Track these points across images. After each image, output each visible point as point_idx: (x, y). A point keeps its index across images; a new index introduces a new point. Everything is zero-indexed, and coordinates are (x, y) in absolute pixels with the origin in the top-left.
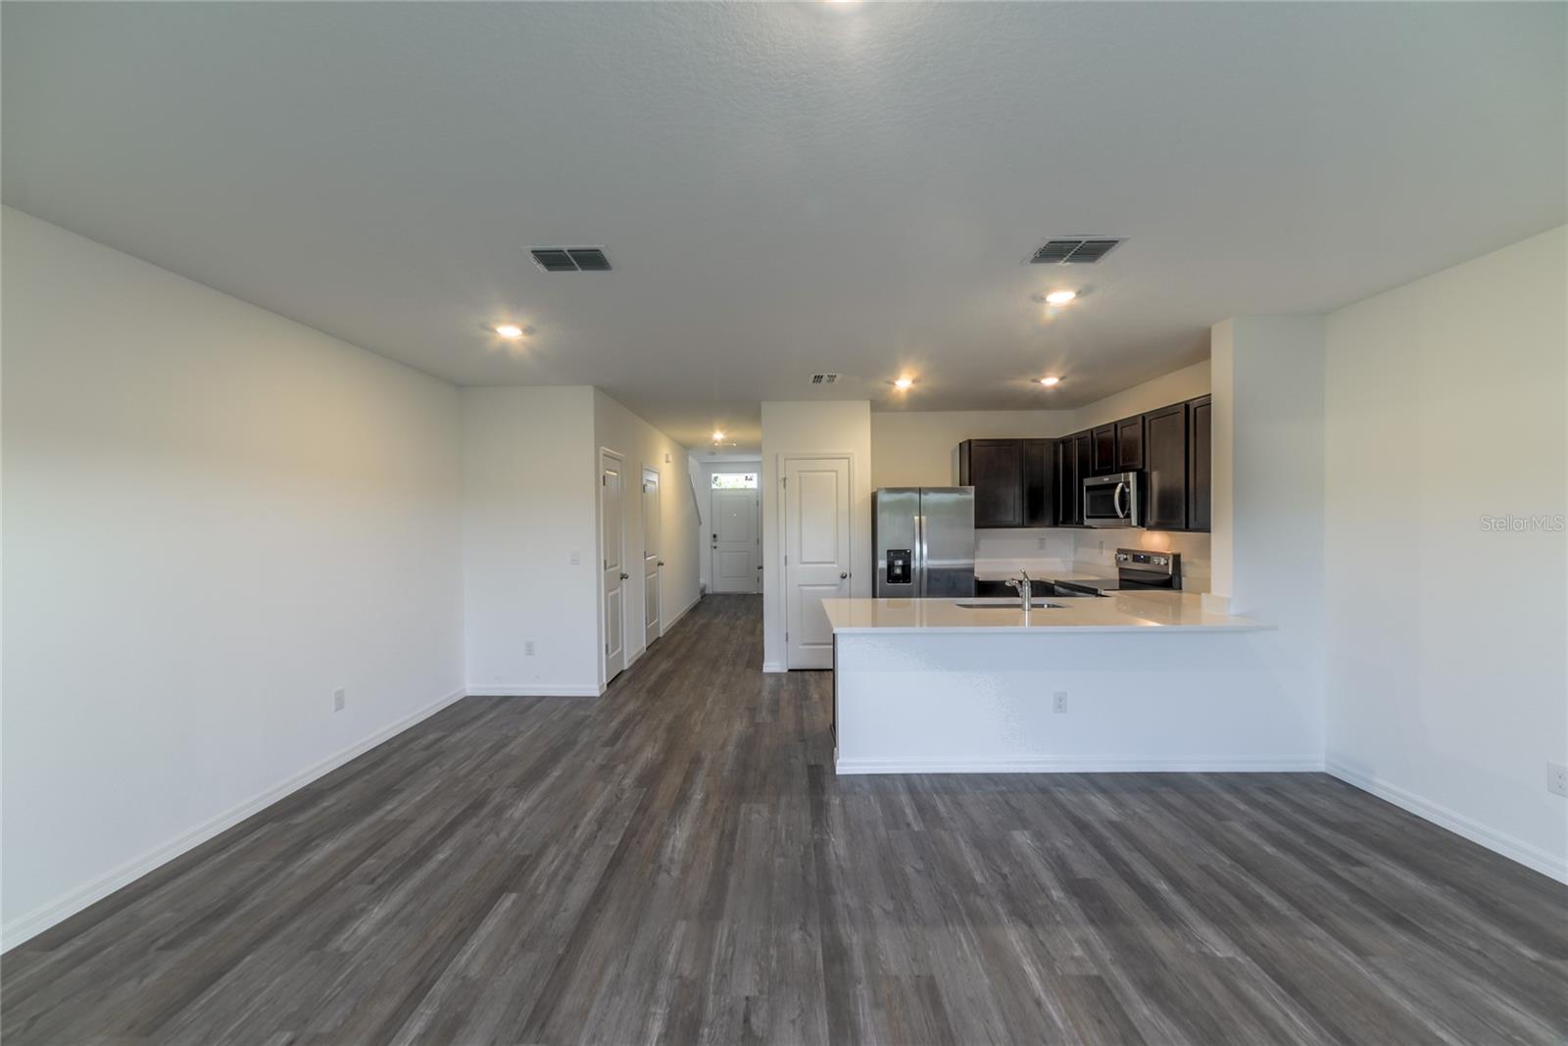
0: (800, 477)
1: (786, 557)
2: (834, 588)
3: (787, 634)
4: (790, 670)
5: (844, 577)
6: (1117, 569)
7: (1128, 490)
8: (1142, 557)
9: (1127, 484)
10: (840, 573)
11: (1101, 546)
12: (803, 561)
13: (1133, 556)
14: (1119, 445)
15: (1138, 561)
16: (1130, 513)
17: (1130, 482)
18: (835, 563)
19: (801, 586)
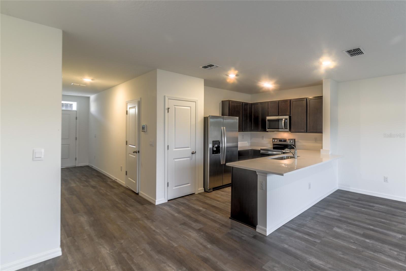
0: (175, 108)
1: (168, 146)
2: (189, 158)
3: (168, 183)
4: (168, 200)
5: (192, 153)
6: (272, 144)
7: (287, 121)
8: (283, 140)
9: (286, 119)
10: (191, 152)
11: (263, 137)
12: (176, 147)
13: (279, 140)
14: (280, 108)
15: (281, 141)
16: (287, 128)
17: (287, 119)
18: (190, 147)
19: (174, 159)
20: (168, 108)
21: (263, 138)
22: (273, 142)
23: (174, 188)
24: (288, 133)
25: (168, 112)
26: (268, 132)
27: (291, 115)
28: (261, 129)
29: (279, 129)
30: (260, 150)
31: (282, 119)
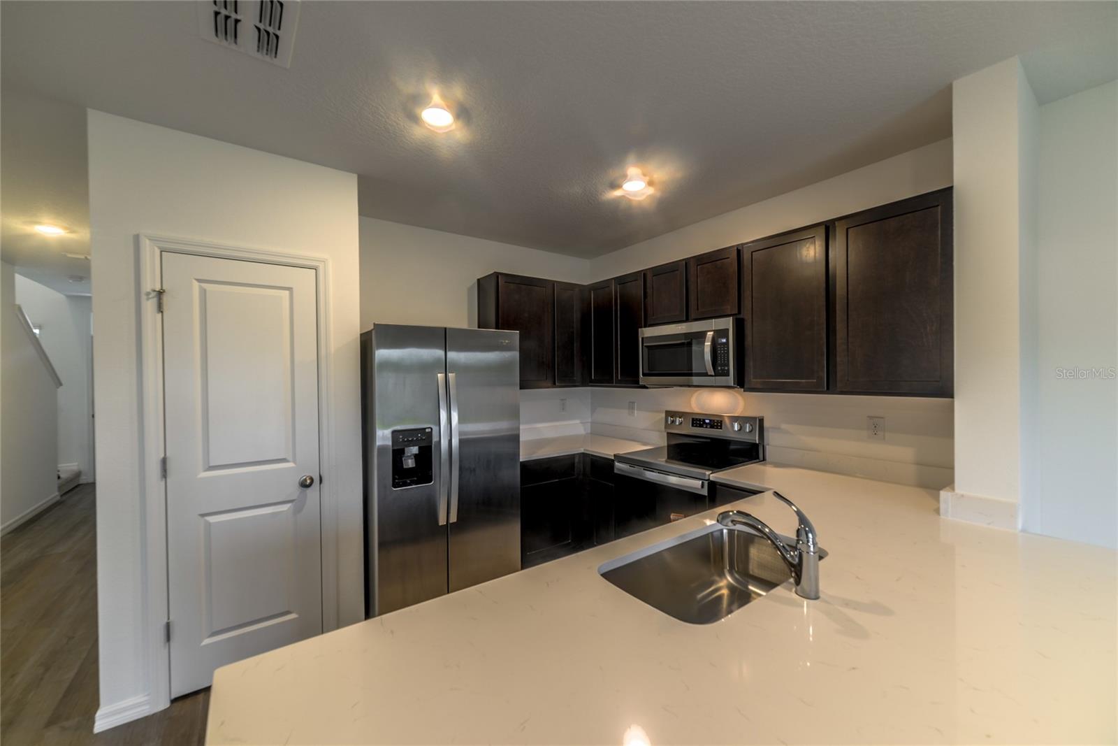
0: (203, 293)
1: (165, 462)
2: (285, 507)
3: (168, 626)
4: (174, 701)
5: (304, 485)
6: (666, 434)
7: (724, 340)
8: (707, 421)
9: (721, 333)
10: (297, 479)
11: (631, 406)
12: (211, 465)
13: (693, 420)
14: (692, 287)
15: (701, 426)
16: (728, 370)
17: (728, 330)
18: (290, 458)
19: (203, 515)
20: (160, 294)
21: (633, 408)
22: (667, 426)
23: (207, 641)
24: (731, 391)
25: (160, 309)
26: (644, 387)
27: (746, 314)
28: (619, 378)
29: (691, 375)
30: (613, 461)
31: (701, 336)
